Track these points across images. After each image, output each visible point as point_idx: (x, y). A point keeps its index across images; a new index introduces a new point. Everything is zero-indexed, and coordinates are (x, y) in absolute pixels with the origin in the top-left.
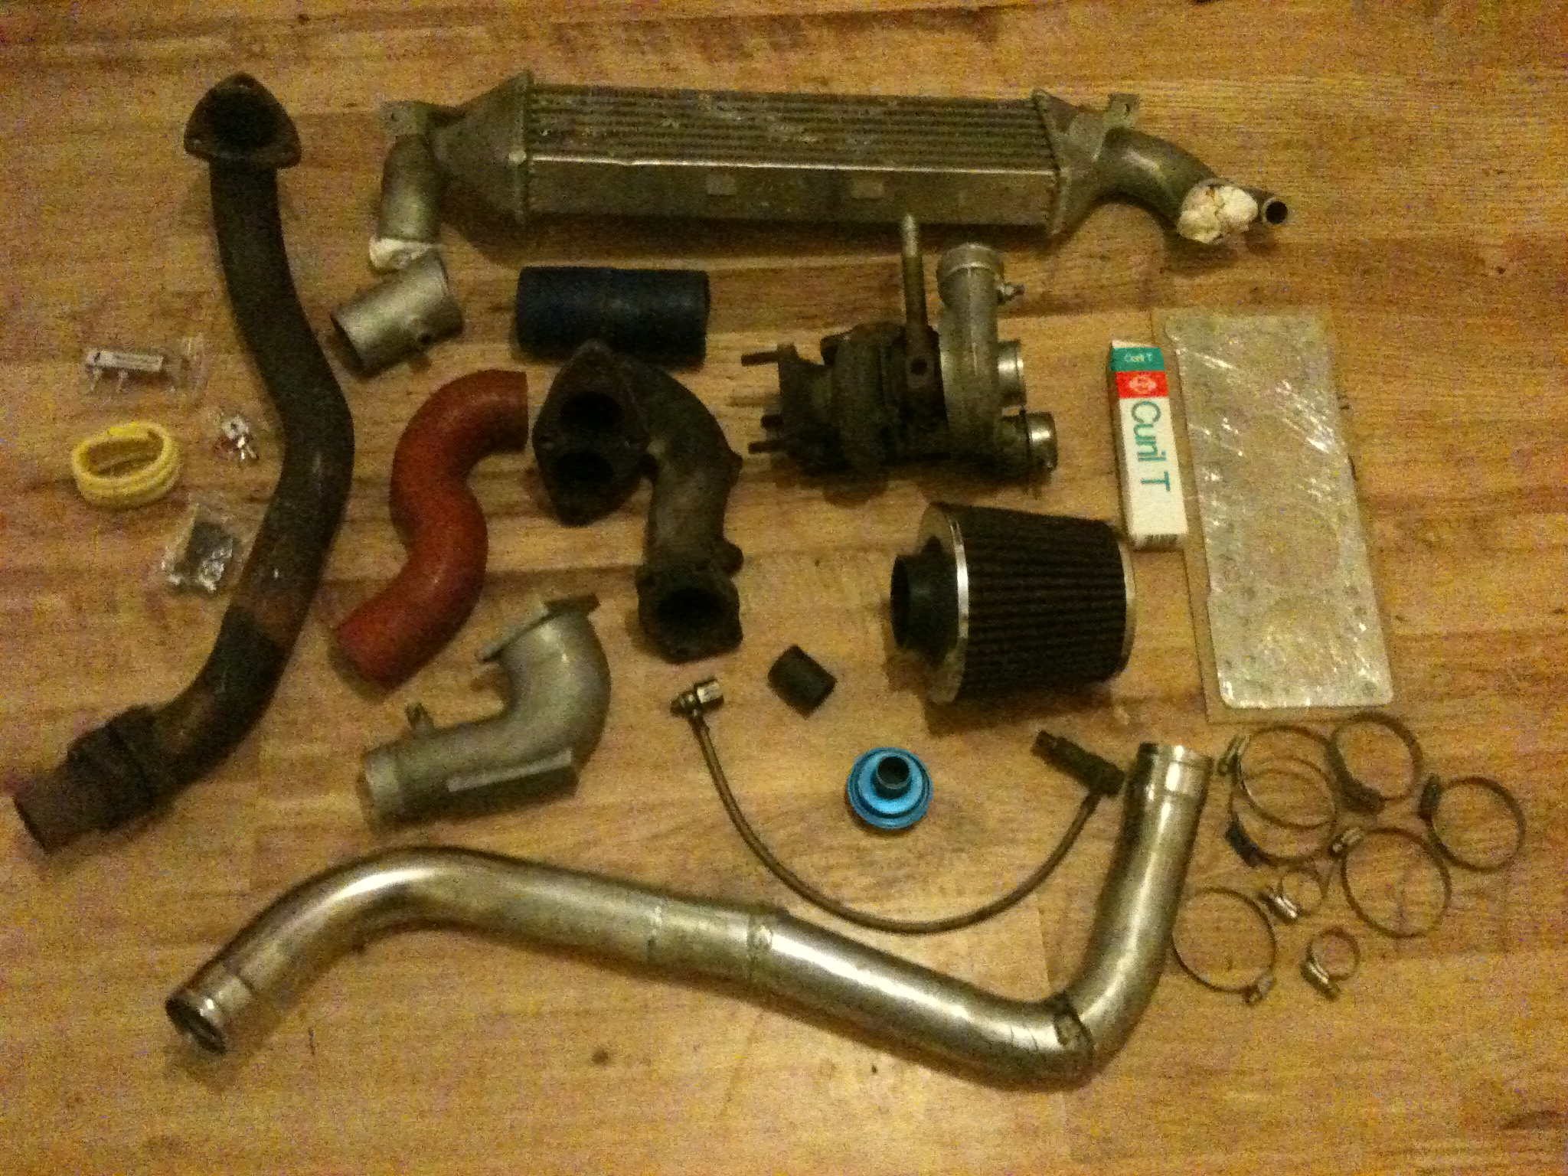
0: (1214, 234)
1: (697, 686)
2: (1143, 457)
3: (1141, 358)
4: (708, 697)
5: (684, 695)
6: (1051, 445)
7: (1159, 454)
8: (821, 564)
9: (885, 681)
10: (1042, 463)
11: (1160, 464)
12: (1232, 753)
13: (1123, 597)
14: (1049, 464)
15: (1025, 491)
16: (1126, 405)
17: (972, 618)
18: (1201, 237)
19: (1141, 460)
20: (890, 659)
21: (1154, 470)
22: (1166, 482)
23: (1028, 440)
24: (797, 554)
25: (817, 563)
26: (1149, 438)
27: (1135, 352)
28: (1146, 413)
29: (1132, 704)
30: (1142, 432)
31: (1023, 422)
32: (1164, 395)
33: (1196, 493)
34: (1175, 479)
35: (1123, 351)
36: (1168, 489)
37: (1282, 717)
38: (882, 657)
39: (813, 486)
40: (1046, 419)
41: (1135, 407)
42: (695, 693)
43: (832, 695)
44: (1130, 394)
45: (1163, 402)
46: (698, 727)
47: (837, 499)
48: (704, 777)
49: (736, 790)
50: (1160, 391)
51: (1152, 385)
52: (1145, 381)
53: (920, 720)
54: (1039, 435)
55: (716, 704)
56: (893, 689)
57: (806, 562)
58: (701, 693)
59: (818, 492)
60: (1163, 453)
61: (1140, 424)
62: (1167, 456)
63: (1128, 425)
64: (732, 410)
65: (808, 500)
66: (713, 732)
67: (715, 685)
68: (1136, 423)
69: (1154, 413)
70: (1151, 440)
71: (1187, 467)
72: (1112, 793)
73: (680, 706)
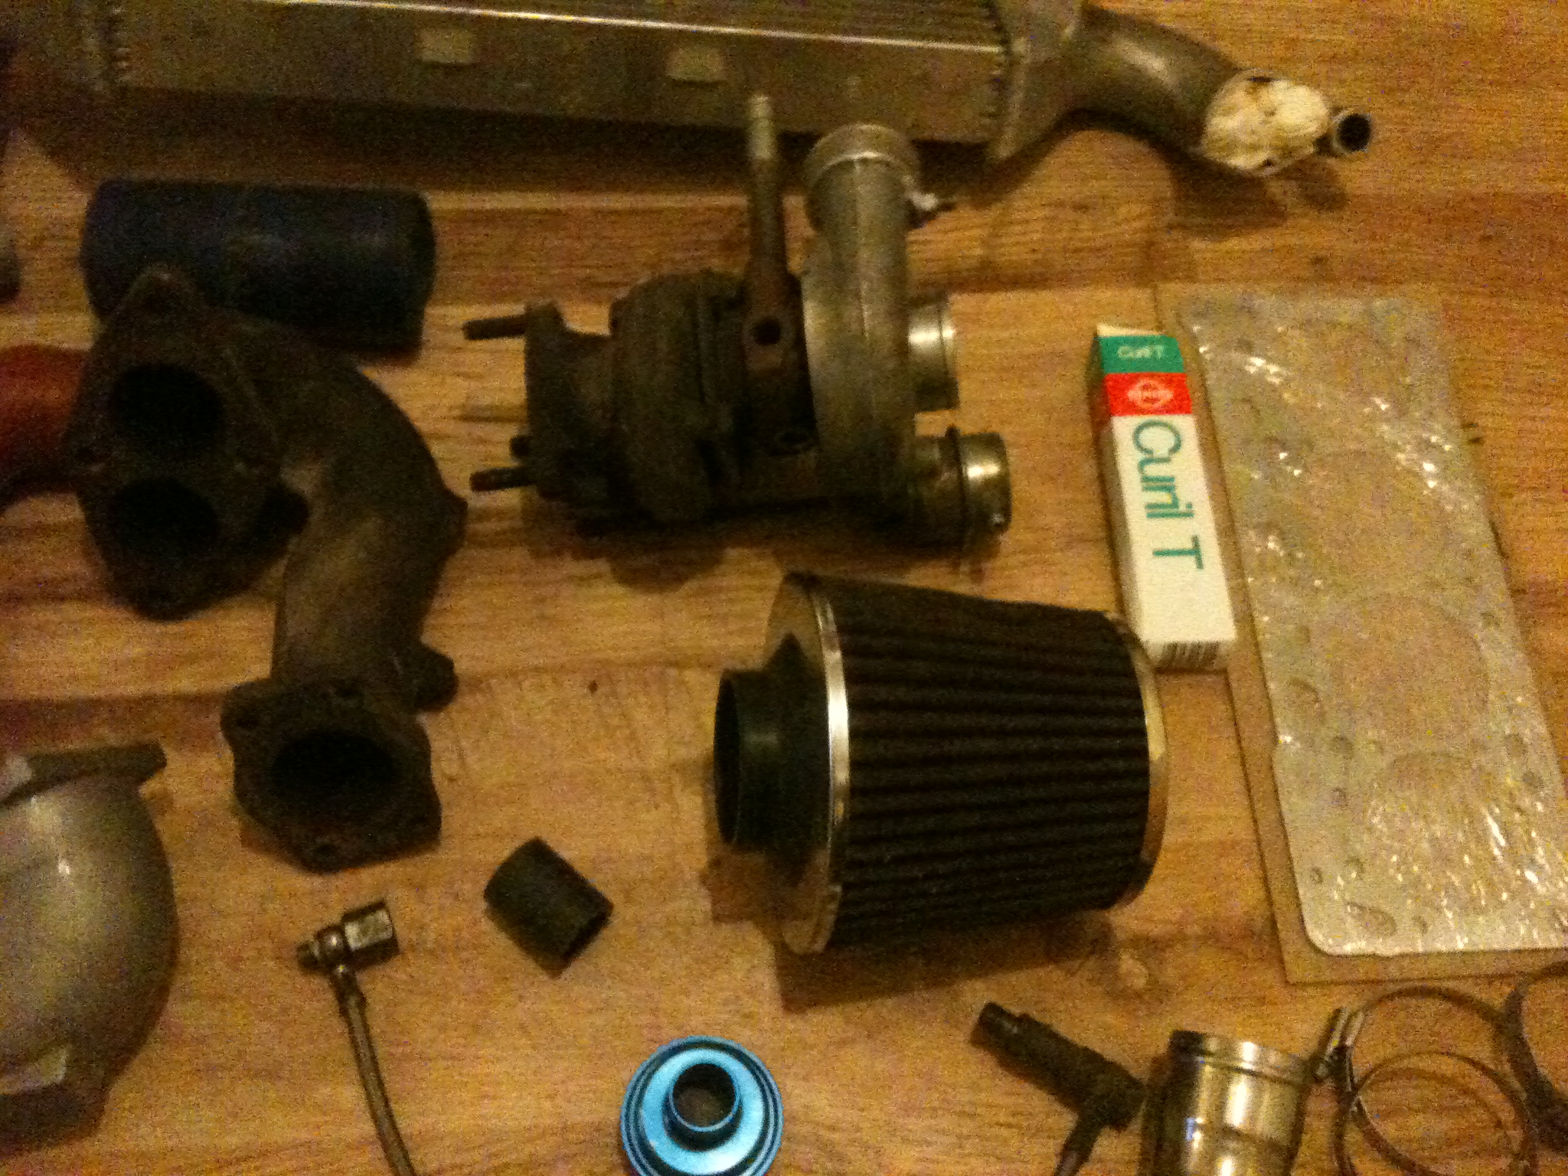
0: (1261, 157)
1: (349, 917)
2: (1155, 511)
3: (1145, 352)
4: (366, 941)
5: (320, 936)
6: (1001, 486)
7: (1182, 508)
8: (602, 690)
9: (706, 905)
10: (984, 517)
11: (1184, 523)
12: (1335, 1043)
13: (1143, 752)
14: (997, 519)
15: (956, 566)
16: (1123, 427)
17: (855, 791)
18: (1241, 161)
19: (1151, 516)
20: (716, 863)
21: (1175, 533)
22: (1195, 551)
23: (962, 479)
24: (558, 672)
25: (593, 687)
26: (1164, 479)
27: (1136, 342)
28: (1158, 439)
29: (1150, 947)
30: (1152, 470)
31: (954, 446)
32: (1188, 412)
33: (1243, 576)
34: (1211, 550)
35: (1117, 342)
36: (1200, 565)
37: (1417, 971)
38: (698, 859)
39: (592, 555)
40: (992, 444)
41: (1139, 429)
42: (340, 930)
43: (605, 933)
44: (1132, 409)
45: (1186, 424)
46: (348, 996)
47: (633, 578)
48: (350, 1095)
49: (410, 1121)
50: (1179, 406)
51: (1165, 394)
52: (1155, 389)
53: (766, 980)
54: (978, 471)
55: (385, 950)
56: (717, 918)
57: (574, 689)
58: (352, 930)
59: (602, 566)
60: (1190, 506)
61: (1150, 458)
62: (1195, 508)
63: (1127, 460)
64: (464, 428)
65: (583, 580)
66: (376, 1006)
67: (382, 916)
68: (1140, 456)
69: (1172, 442)
70: (1166, 484)
71: (1229, 531)
72: (1118, 1122)
73: (312, 956)
